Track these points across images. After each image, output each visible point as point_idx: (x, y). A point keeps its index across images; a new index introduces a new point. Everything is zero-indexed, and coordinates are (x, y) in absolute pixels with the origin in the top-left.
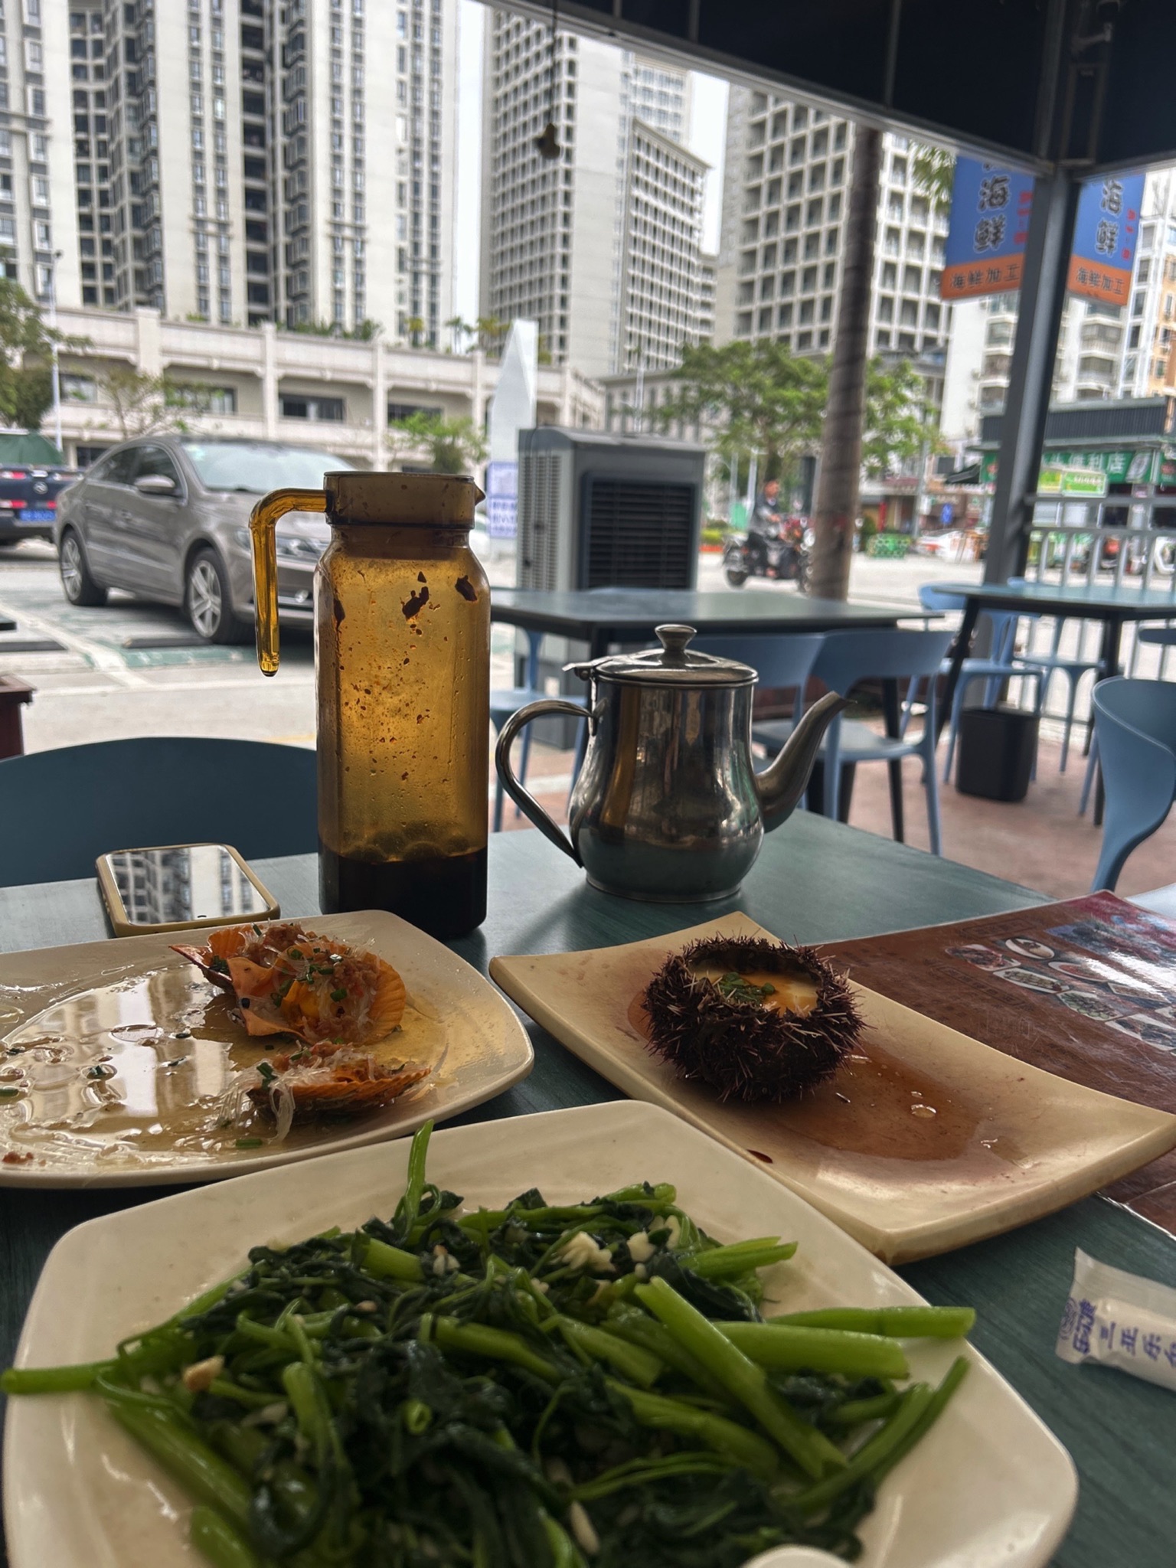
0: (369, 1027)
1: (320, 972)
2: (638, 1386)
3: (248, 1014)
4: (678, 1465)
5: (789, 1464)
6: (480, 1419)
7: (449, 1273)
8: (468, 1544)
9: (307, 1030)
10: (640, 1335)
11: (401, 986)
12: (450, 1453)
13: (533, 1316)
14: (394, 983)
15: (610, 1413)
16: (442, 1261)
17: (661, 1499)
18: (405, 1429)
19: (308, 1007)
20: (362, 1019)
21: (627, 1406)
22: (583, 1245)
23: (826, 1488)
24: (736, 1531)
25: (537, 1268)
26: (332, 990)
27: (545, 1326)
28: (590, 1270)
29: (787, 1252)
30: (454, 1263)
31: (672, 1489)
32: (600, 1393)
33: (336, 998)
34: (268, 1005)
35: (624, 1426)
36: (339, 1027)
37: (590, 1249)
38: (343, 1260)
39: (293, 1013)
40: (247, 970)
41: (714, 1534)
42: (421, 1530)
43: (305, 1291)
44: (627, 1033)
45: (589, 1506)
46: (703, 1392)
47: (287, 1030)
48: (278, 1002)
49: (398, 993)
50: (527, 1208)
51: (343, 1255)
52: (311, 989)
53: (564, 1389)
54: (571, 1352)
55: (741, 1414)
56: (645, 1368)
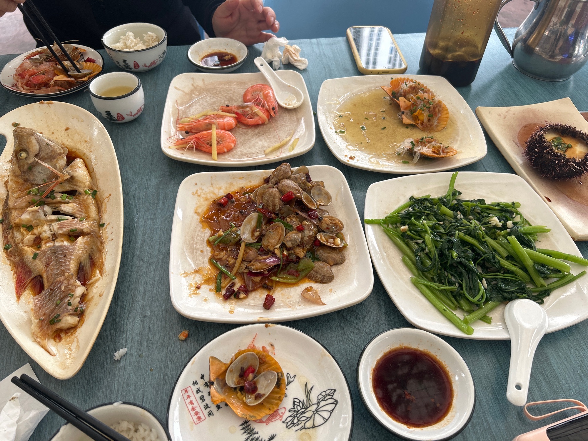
0: (437, 126)
1: (426, 107)
2: (502, 257)
3: (404, 116)
4: (507, 276)
5: (532, 281)
6: (467, 258)
7: (461, 219)
8: (462, 281)
9: (419, 124)
10: (505, 246)
11: (448, 113)
12: (460, 263)
13: (481, 237)
14: (446, 112)
15: (495, 263)
16: (460, 216)
17: (502, 282)
18: (452, 257)
19: (421, 117)
20: (436, 123)
21: (499, 262)
22: (495, 220)
23: (540, 289)
24: (517, 293)
25: (482, 223)
26: (428, 114)
27: (483, 240)
28: (496, 227)
29: (548, 231)
30: (462, 216)
31: (505, 281)
32: (494, 258)
33: (429, 116)
34: (409, 114)
35: (497, 266)
36: (429, 126)
37: (497, 222)
38: (434, 208)
39: (416, 118)
40: (404, 102)
41: (513, 292)
42: (452, 275)
43: (425, 214)
44: (516, 144)
45: (486, 279)
46: (516, 262)
47: (414, 123)
48: (412, 114)
49: (446, 116)
50: (481, 204)
51: (434, 207)
52: (423, 112)
53: (486, 255)
54: (487, 245)
55: (524, 269)
56: (505, 254)
